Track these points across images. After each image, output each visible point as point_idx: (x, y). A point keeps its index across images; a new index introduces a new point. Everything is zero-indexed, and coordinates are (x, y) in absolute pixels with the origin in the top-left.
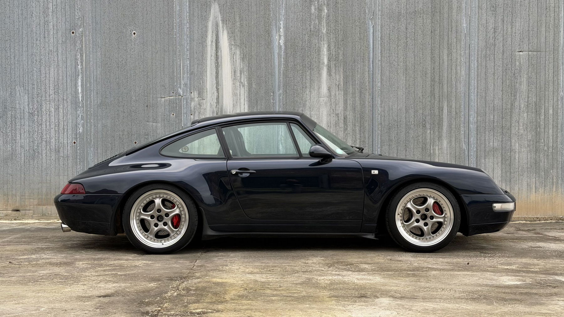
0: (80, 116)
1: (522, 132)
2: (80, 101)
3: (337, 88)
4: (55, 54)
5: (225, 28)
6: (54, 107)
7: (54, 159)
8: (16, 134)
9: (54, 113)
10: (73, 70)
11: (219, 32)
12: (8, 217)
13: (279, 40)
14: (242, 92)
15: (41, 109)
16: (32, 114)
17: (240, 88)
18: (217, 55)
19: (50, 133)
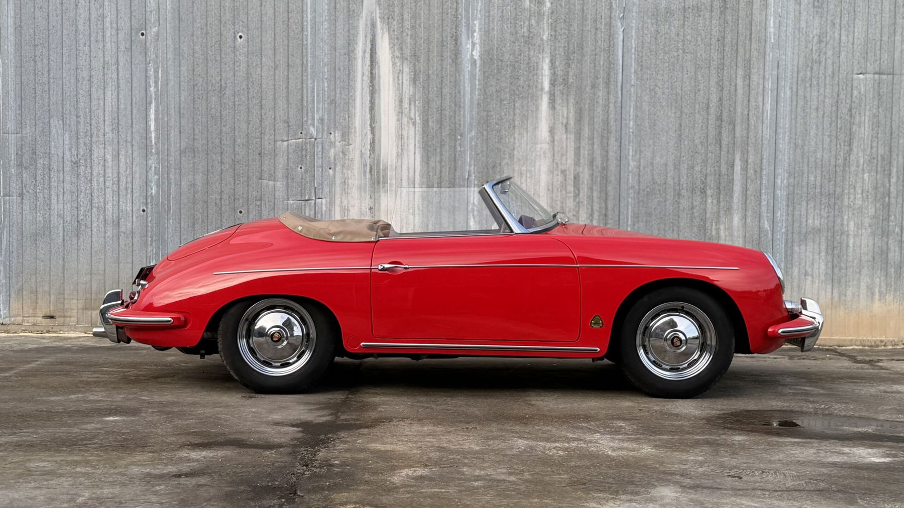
0: (153, 169)
1: (861, 203)
2: (153, 143)
3: (564, 129)
4: (114, 67)
5: (385, 30)
6: (111, 153)
7: (111, 237)
8: (50, 195)
9: (110, 163)
10: (143, 93)
11: (377, 35)
12: (36, 328)
13: (472, 51)
14: (412, 133)
15: (91, 156)
16: (76, 163)
17: (408, 126)
18: (371, 73)
19: (105, 194)
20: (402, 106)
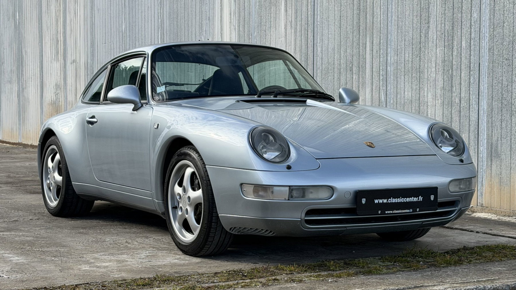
20: (231, 18)
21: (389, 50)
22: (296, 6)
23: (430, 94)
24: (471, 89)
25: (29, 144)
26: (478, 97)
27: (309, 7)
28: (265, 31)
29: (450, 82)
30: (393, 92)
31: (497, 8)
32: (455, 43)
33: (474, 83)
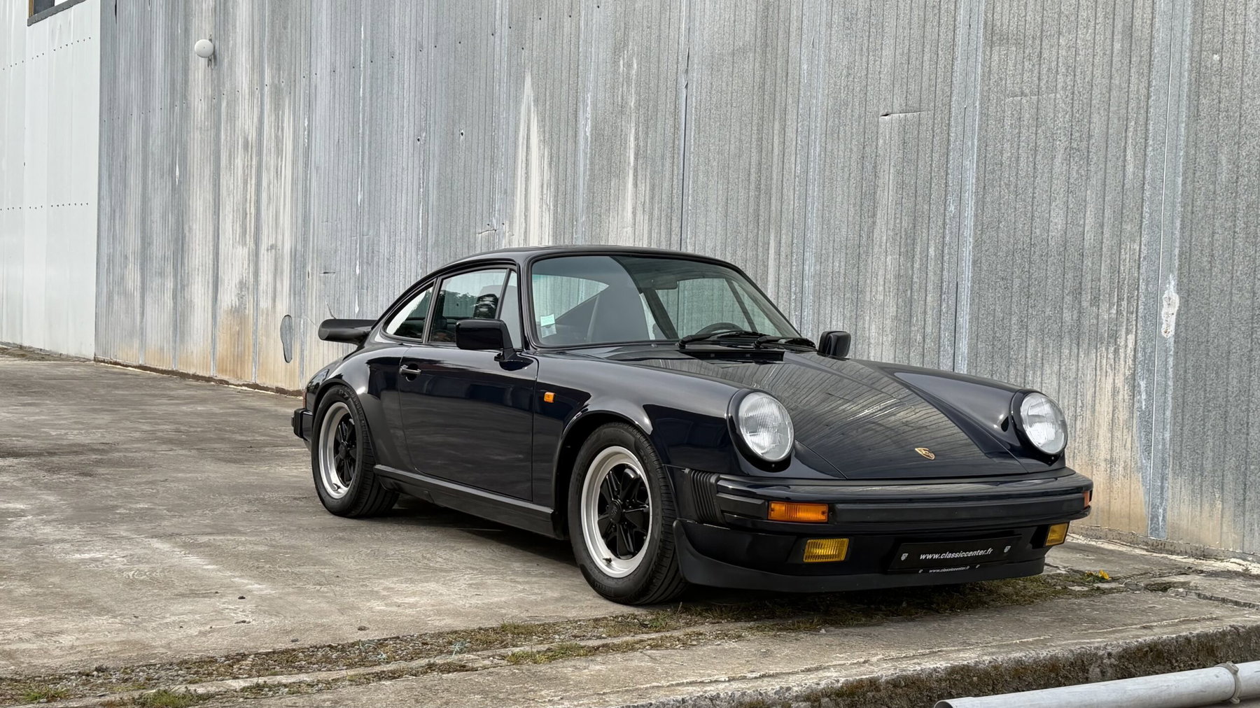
5: (535, 114)
10: (417, 195)
11: (531, 121)
13: (586, 127)
14: (547, 220)
18: (527, 160)
20: (542, 192)
21: (807, 254)
22: (652, 178)
23: (874, 326)
24: (942, 321)
25: (191, 372)
26: (953, 334)
27: (675, 181)
28: (600, 216)
29: (908, 309)
30: (813, 319)
31: (988, 199)
32: (918, 249)
33: (947, 313)
